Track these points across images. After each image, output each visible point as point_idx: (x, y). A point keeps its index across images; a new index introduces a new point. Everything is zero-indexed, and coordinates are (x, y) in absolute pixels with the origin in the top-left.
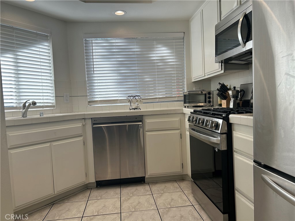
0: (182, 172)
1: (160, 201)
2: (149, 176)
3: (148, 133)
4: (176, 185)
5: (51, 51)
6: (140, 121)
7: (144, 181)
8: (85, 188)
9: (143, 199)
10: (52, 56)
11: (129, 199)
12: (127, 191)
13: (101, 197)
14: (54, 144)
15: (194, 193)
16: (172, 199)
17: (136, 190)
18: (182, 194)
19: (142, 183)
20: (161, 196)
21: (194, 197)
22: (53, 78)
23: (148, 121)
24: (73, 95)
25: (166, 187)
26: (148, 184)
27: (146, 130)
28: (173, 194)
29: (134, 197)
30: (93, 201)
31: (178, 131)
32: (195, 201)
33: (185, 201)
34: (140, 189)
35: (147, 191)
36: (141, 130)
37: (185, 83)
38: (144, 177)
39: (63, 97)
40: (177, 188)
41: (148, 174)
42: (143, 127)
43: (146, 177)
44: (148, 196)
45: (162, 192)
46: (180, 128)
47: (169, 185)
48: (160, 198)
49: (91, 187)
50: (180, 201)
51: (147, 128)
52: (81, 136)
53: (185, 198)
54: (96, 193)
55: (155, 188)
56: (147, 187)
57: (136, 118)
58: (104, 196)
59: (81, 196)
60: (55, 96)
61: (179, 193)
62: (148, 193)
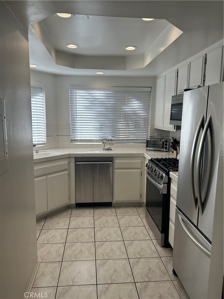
0: (140, 200)
1: (122, 221)
2: (115, 202)
3: (116, 171)
4: (135, 209)
5: (44, 101)
6: (111, 161)
7: (111, 205)
8: (67, 208)
9: (110, 219)
10: (45, 104)
11: (100, 218)
12: (99, 212)
13: (80, 215)
14: (49, 177)
15: (146, 217)
16: (131, 221)
17: (105, 212)
18: (138, 218)
19: (110, 207)
20: (123, 217)
21: (146, 220)
22: (45, 122)
23: (117, 161)
24: (59, 135)
25: (127, 210)
26: (114, 207)
27: (115, 168)
28: (132, 216)
29: (104, 217)
30: (75, 218)
31: (139, 170)
32: (147, 223)
33: (140, 222)
34: (108, 211)
35: (113, 213)
36: (111, 168)
37: (149, 128)
38: (112, 202)
39: (52, 136)
40: (135, 212)
41: (115, 200)
42: (113, 166)
43: (113, 202)
44: (114, 217)
45: (124, 215)
46: (141, 167)
47: (130, 210)
48: (122, 219)
49: (72, 207)
50: (136, 223)
51: (116, 166)
52: (67, 170)
53: (140, 220)
54: (76, 212)
55: (120, 211)
56: (113, 210)
57: (108, 159)
58: (82, 214)
59: (65, 214)
60: (46, 136)
61: (137, 216)
62: (114, 214)
